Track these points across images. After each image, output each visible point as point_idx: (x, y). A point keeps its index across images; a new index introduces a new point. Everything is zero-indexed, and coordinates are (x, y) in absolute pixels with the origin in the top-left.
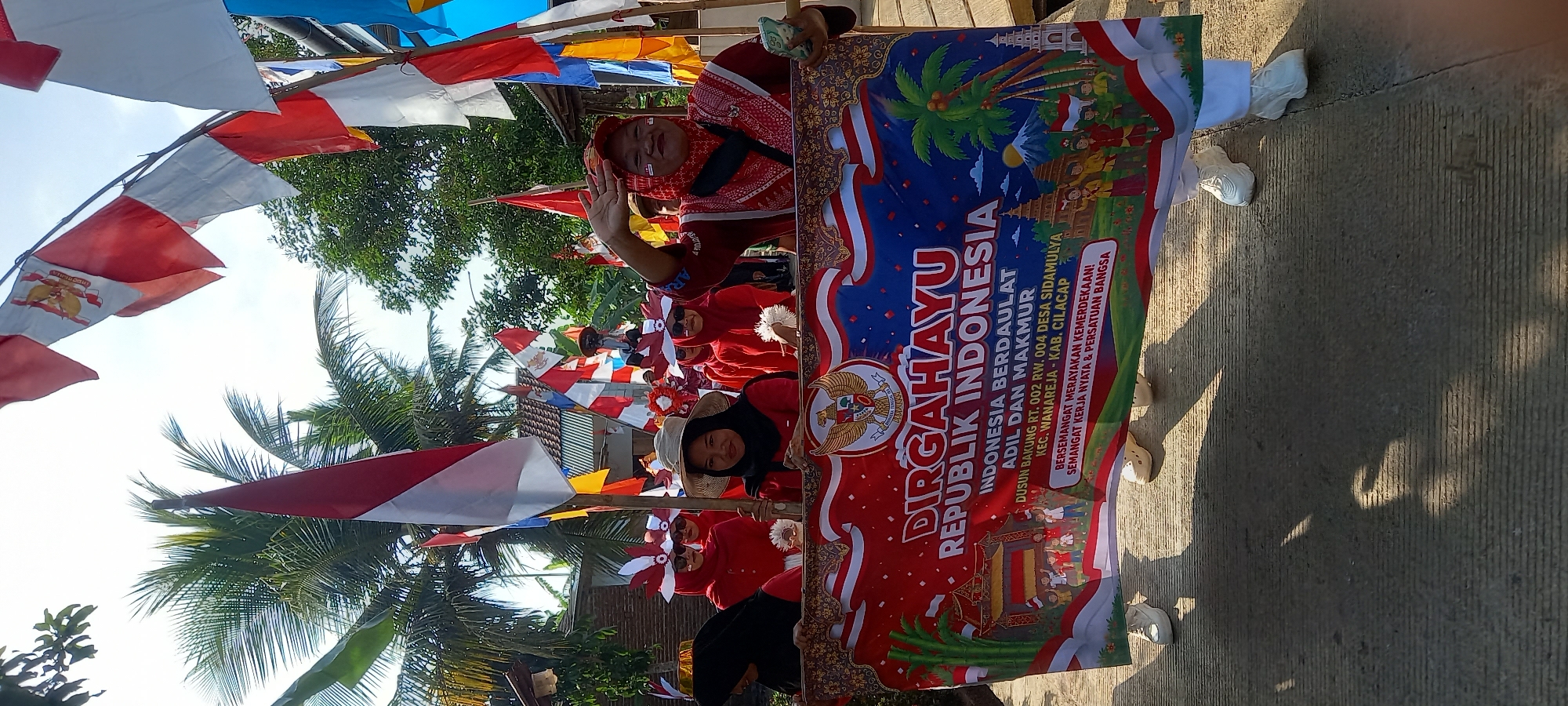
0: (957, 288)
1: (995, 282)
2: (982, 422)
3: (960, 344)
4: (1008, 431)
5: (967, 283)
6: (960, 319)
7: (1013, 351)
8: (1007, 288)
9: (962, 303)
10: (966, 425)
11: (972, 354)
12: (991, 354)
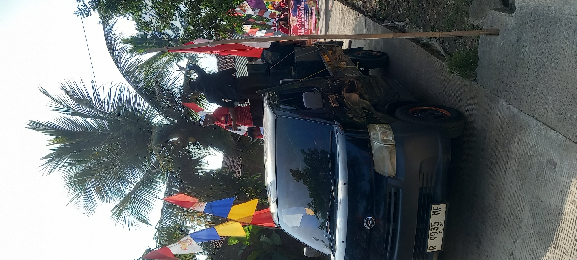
0: (301, 9)
1: (304, 9)
2: (305, 23)
3: (302, 15)
4: (307, 25)
5: (302, 9)
6: (301, 12)
7: (307, 17)
8: (305, 10)
9: (301, 11)
10: (303, 23)
11: (303, 16)
12: (305, 16)
